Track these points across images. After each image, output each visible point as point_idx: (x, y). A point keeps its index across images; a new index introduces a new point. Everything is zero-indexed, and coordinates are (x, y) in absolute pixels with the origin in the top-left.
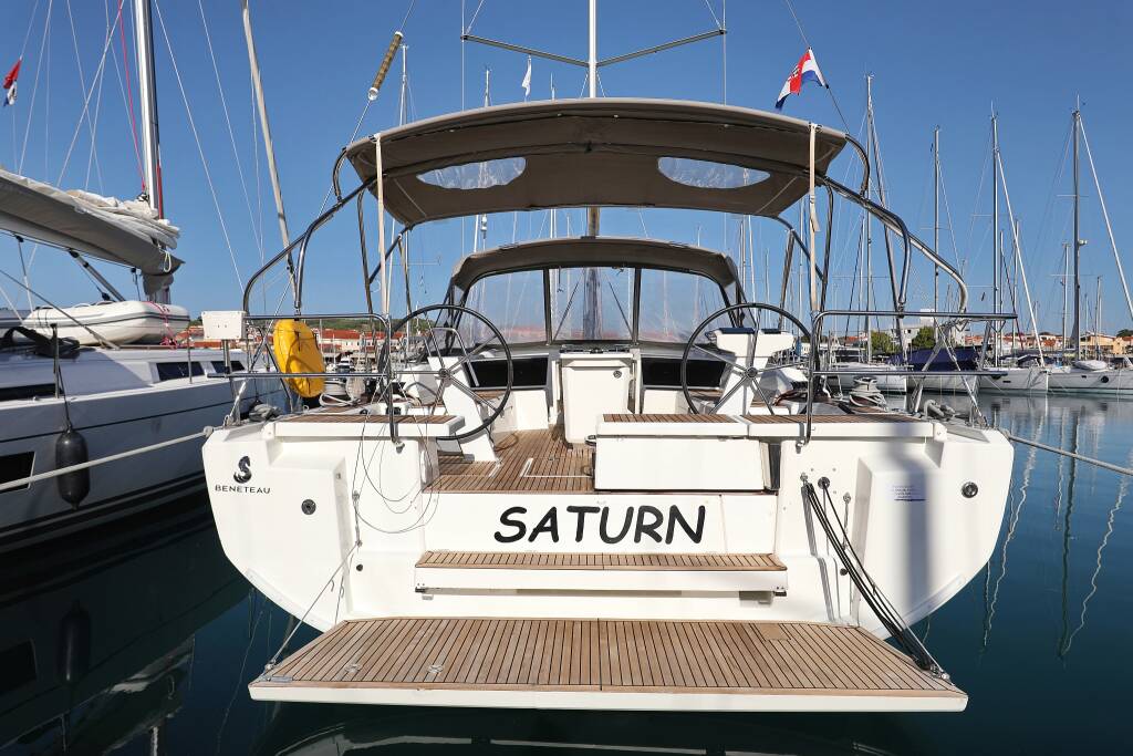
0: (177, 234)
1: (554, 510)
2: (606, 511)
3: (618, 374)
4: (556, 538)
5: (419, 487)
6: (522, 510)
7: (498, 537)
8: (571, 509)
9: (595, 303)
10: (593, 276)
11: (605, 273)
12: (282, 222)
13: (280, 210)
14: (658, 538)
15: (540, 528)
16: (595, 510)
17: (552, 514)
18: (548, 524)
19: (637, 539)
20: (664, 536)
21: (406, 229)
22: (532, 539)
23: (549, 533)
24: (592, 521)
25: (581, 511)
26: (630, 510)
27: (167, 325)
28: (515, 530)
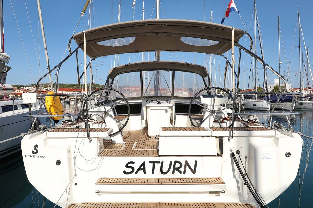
0: (9, 58)
1: (144, 163)
2: (162, 162)
3: (167, 111)
4: (145, 173)
5: (97, 155)
6: (133, 163)
7: (125, 172)
8: (150, 162)
9: (158, 82)
10: (158, 73)
11: (162, 72)
12: (46, 51)
13: (45, 47)
14: (180, 172)
15: (139, 169)
16: (158, 162)
18: (142, 168)
19: (173, 173)
20: (183, 172)
21: (93, 60)
22: (136, 173)
23: (142, 171)
24: (158, 166)
25: (154, 163)
26: (171, 163)
27: (5, 92)
28: (131, 170)
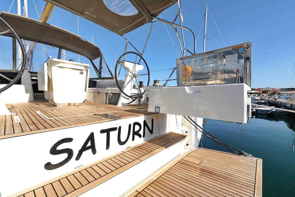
1: (92, 134)
2: (120, 128)
4: (94, 152)
6: (70, 140)
7: (49, 166)
8: (102, 131)
14: (140, 136)
15: (84, 148)
16: (114, 129)
17: (91, 137)
18: (89, 144)
19: (133, 139)
20: (142, 134)
22: (78, 158)
23: (90, 151)
24: (114, 135)
25: (107, 131)
26: (130, 125)
